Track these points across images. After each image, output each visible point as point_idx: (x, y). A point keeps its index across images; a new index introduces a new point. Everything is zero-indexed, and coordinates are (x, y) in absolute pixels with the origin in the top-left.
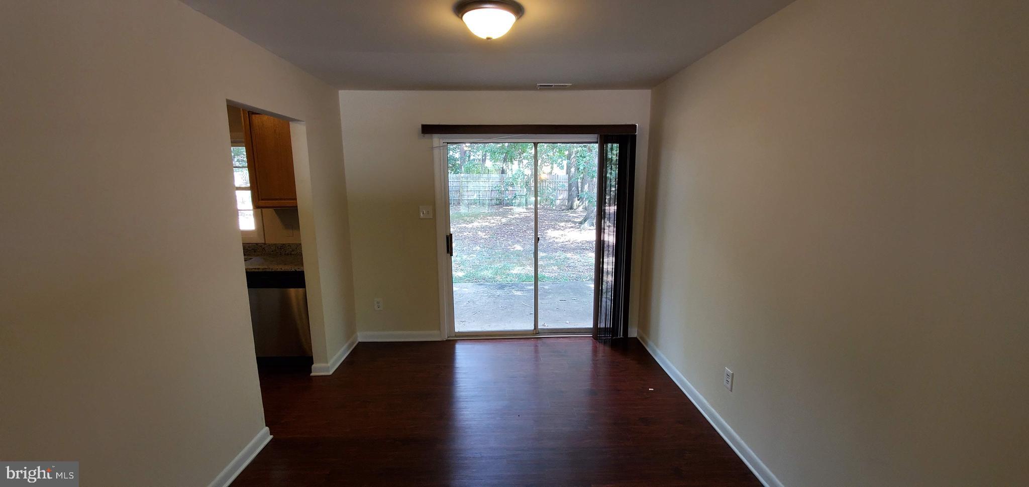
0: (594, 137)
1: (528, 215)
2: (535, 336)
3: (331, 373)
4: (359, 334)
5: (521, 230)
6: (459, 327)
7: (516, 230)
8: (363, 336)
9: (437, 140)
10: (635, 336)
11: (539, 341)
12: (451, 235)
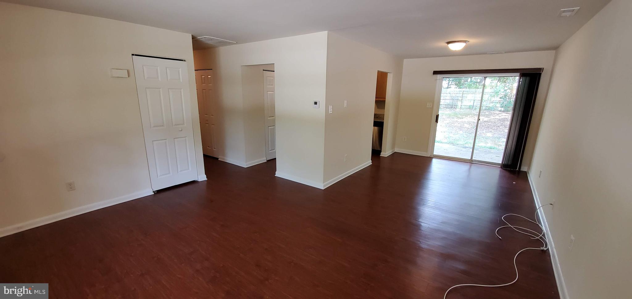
0: (518, 74)
1: (507, 117)
2: (471, 162)
3: (386, 156)
4: (395, 149)
5: (496, 125)
6: (435, 153)
7: (492, 125)
8: (397, 150)
9: (439, 76)
10: (525, 171)
11: (472, 164)
12: (438, 115)
